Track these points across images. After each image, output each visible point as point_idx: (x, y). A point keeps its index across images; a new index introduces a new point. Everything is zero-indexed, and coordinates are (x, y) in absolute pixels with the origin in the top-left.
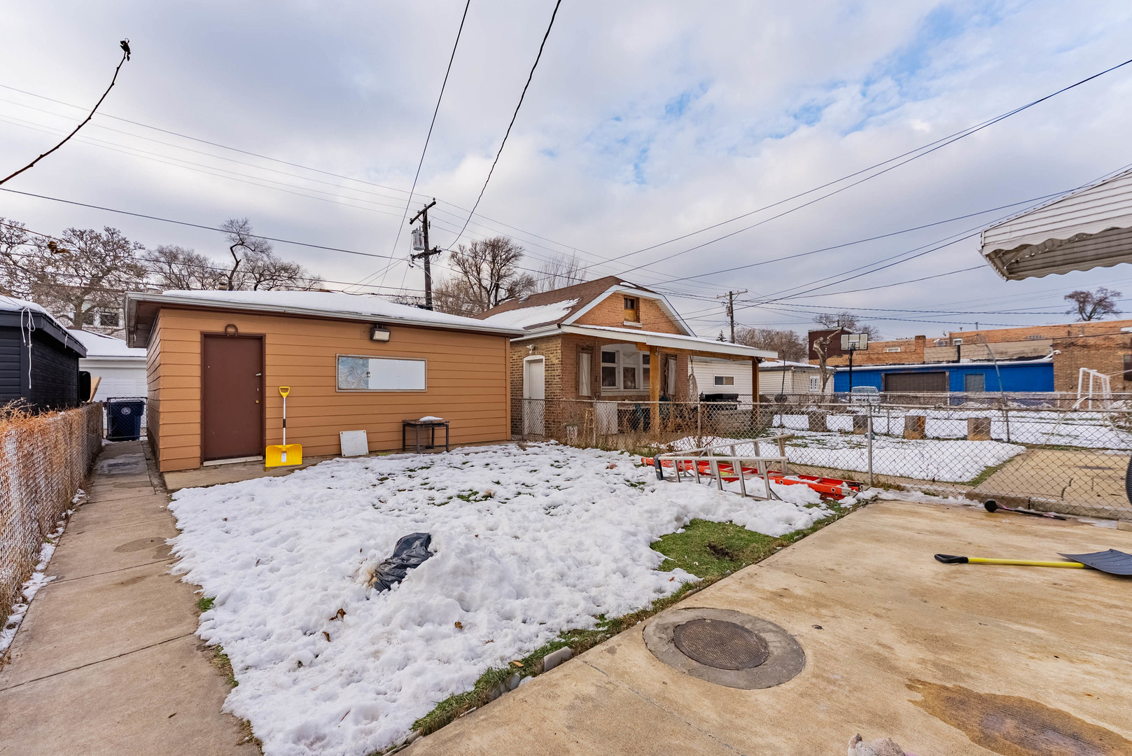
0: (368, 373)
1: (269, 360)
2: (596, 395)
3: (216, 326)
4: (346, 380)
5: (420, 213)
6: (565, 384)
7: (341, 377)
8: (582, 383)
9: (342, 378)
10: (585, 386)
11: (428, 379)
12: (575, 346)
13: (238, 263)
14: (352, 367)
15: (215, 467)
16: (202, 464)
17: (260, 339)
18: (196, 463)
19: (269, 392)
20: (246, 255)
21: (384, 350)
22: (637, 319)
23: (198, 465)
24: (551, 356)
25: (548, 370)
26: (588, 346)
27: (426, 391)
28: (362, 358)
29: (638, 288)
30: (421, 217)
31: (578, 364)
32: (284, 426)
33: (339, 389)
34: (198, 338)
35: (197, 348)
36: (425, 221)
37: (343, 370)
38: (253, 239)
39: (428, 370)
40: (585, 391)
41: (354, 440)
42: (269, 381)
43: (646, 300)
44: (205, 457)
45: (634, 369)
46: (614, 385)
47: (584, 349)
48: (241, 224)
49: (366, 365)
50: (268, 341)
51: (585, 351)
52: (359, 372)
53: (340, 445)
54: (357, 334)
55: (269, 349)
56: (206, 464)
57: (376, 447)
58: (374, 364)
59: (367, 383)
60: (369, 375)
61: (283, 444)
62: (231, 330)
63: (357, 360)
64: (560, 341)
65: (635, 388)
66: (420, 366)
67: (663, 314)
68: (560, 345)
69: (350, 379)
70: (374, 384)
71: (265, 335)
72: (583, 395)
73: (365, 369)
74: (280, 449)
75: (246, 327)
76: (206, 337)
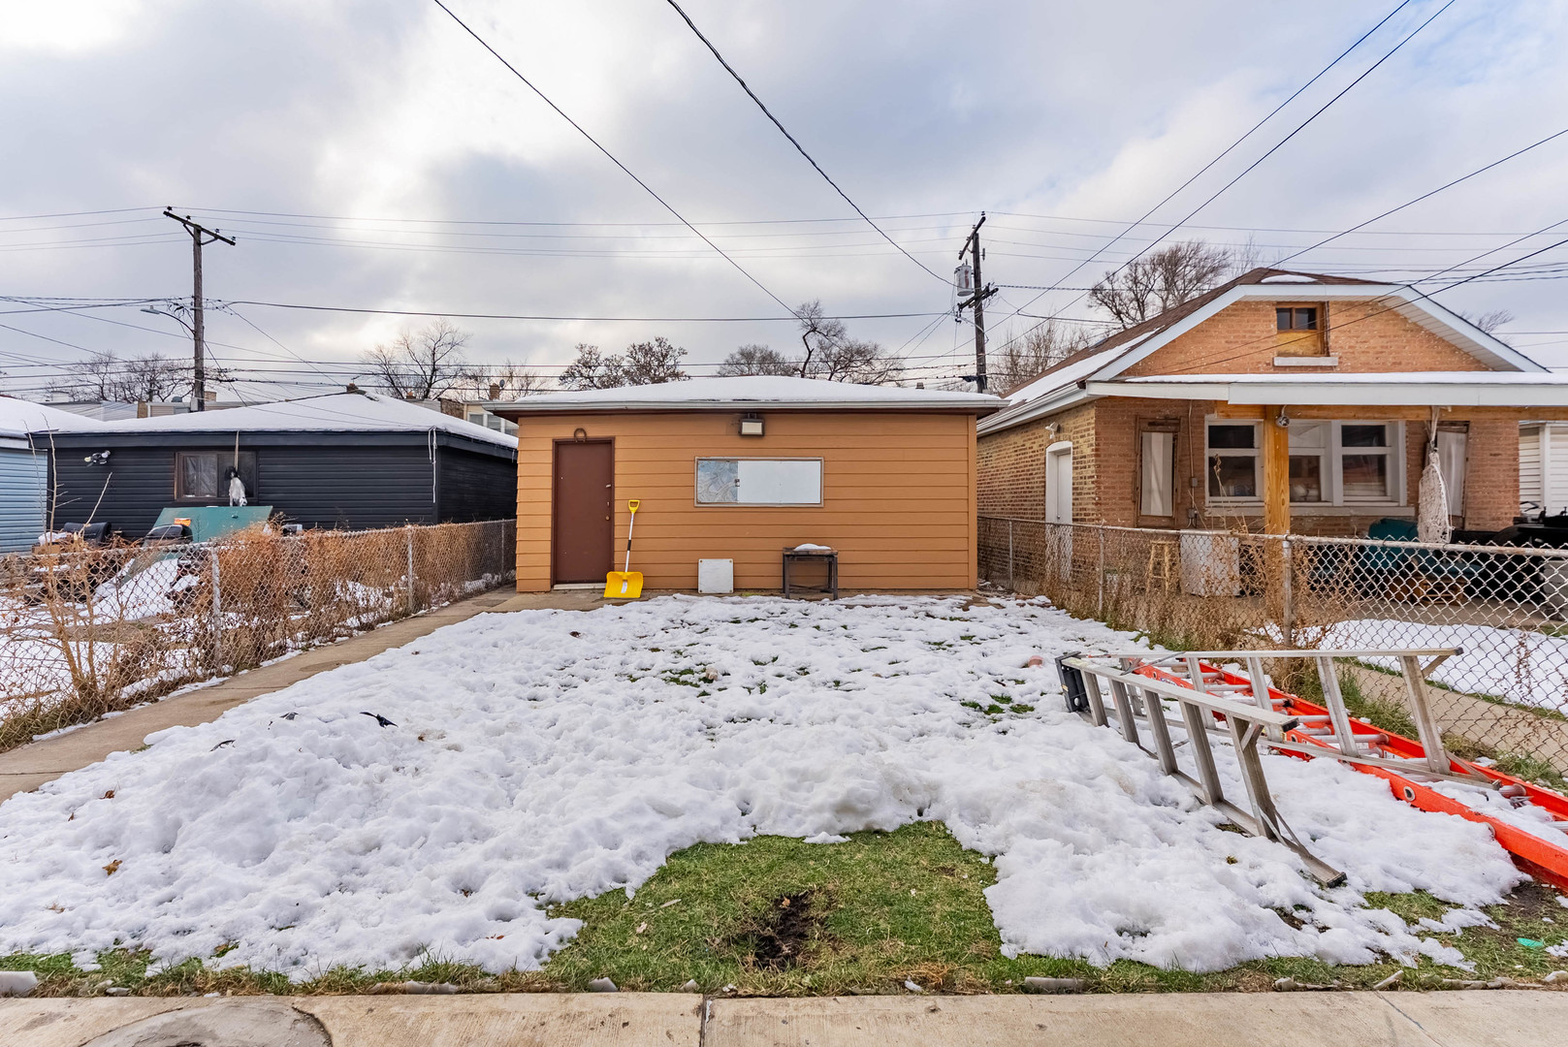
0: (737, 481)
1: (618, 469)
2: (1186, 515)
3: (566, 431)
4: (707, 490)
5: (969, 239)
6: (1105, 493)
8: (1150, 491)
9: (701, 488)
10: (1156, 496)
11: (825, 487)
12: (1132, 420)
13: (810, 352)
14: (715, 474)
15: (565, 592)
16: (552, 586)
17: (609, 443)
18: (547, 585)
19: (618, 507)
20: (820, 342)
21: (757, 448)
22: (1325, 351)
23: (549, 588)
24: (1081, 440)
25: (1076, 468)
26: (1166, 418)
27: (822, 505)
28: (728, 461)
29: (1322, 280)
30: (972, 244)
31: (1139, 453)
32: (629, 549)
33: (698, 503)
34: (550, 446)
35: (549, 458)
36: (976, 250)
37: (703, 477)
38: (825, 322)
39: (825, 474)
40: (1157, 504)
41: (716, 572)
42: (618, 494)
43: (1350, 305)
44: (556, 579)
45: (1317, 458)
46: (1253, 494)
47: (1154, 425)
48: (812, 306)
49: (733, 471)
50: (618, 444)
51: (1158, 428)
52: (725, 479)
53: (698, 576)
54: (720, 428)
55: (619, 455)
56: (557, 587)
57: (744, 583)
58: (744, 468)
59: (735, 494)
60: (738, 484)
61: (624, 571)
62: (581, 435)
63: (722, 464)
64: (1093, 412)
65: (1319, 500)
66: (813, 469)
67: (1417, 328)
68: (1093, 421)
69: (712, 489)
70: (745, 496)
71: (614, 438)
72: (1153, 514)
73: (732, 475)
74: (621, 577)
75: (595, 431)
76: (558, 445)
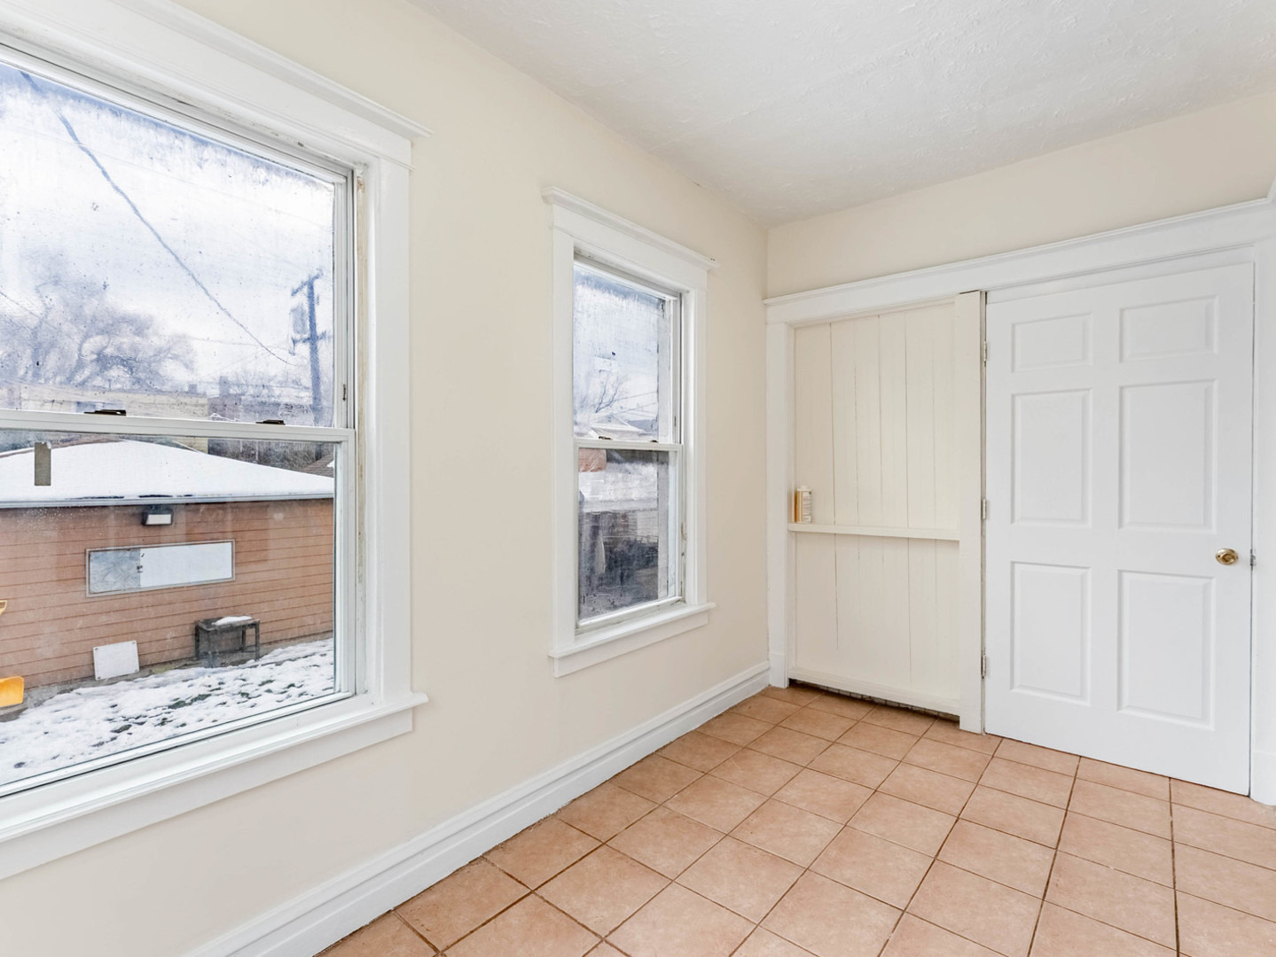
0: (139, 568)
4: (102, 581)
5: (304, 284)
7: (95, 578)
11: (236, 564)
14: (112, 563)
27: (234, 580)
28: (129, 550)
30: (306, 290)
33: (90, 593)
36: (311, 296)
37: (97, 568)
39: (236, 554)
41: (116, 657)
49: (135, 558)
52: (125, 568)
53: (93, 664)
57: (150, 659)
58: (149, 556)
59: (137, 581)
60: (141, 570)
63: (122, 554)
66: (225, 549)
69: (109, 579)
70: (148, 581)
73: (134, 563)
